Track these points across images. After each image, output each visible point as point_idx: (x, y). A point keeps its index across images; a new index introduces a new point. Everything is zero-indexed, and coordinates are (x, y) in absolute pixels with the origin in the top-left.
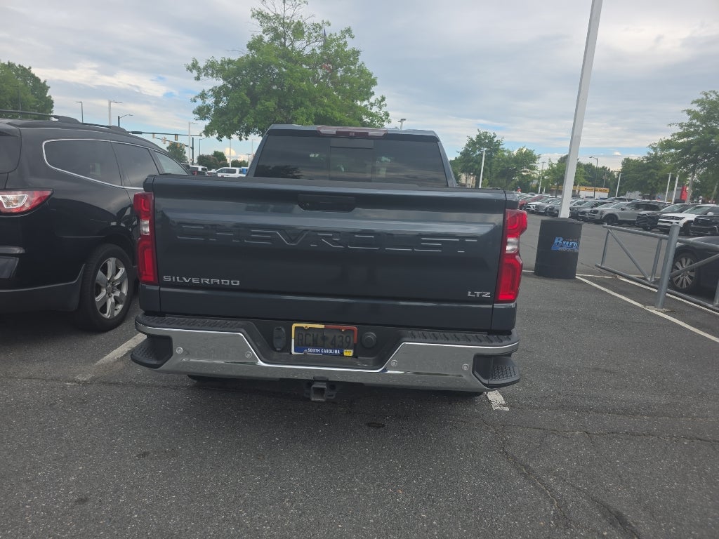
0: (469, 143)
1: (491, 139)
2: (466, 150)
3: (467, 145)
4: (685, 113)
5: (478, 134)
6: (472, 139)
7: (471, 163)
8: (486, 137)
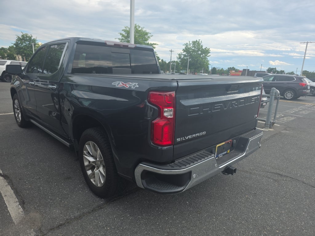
0: (18, 38)
1: (30, 38)
2: (17, 42)
3: (17, 40)
4: (119, 34)
5: (22, 34)
6: (19, 37)
7: (22, 50)
8: (27, 36)
